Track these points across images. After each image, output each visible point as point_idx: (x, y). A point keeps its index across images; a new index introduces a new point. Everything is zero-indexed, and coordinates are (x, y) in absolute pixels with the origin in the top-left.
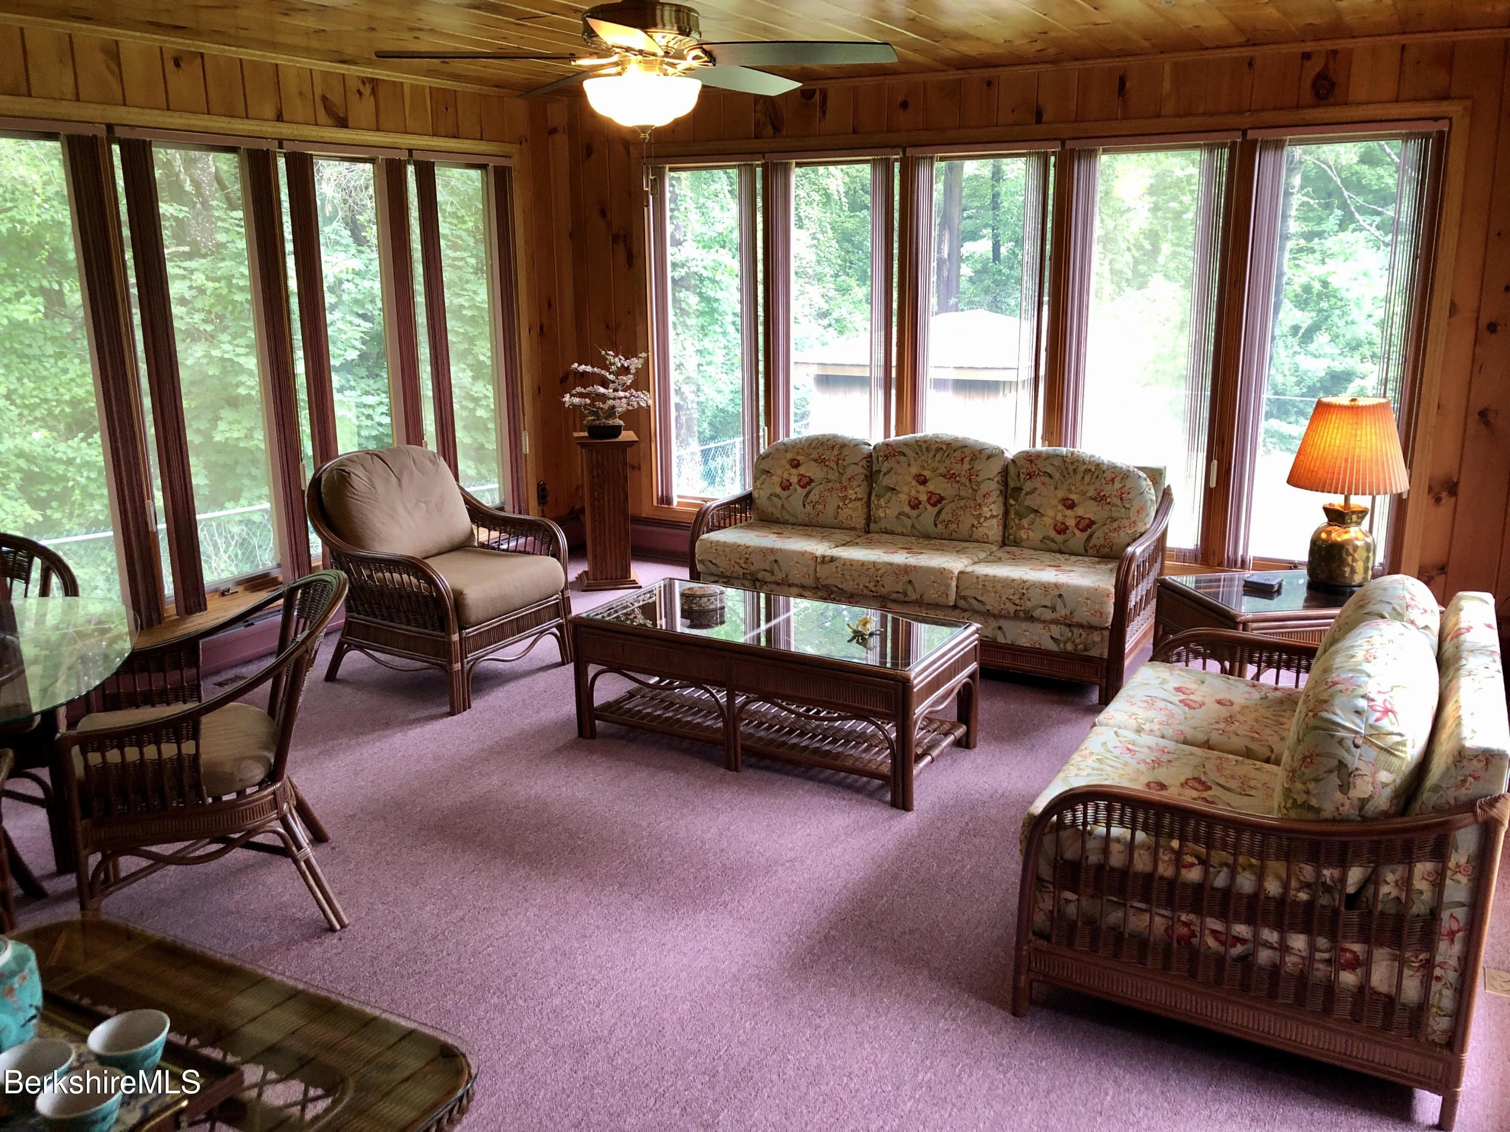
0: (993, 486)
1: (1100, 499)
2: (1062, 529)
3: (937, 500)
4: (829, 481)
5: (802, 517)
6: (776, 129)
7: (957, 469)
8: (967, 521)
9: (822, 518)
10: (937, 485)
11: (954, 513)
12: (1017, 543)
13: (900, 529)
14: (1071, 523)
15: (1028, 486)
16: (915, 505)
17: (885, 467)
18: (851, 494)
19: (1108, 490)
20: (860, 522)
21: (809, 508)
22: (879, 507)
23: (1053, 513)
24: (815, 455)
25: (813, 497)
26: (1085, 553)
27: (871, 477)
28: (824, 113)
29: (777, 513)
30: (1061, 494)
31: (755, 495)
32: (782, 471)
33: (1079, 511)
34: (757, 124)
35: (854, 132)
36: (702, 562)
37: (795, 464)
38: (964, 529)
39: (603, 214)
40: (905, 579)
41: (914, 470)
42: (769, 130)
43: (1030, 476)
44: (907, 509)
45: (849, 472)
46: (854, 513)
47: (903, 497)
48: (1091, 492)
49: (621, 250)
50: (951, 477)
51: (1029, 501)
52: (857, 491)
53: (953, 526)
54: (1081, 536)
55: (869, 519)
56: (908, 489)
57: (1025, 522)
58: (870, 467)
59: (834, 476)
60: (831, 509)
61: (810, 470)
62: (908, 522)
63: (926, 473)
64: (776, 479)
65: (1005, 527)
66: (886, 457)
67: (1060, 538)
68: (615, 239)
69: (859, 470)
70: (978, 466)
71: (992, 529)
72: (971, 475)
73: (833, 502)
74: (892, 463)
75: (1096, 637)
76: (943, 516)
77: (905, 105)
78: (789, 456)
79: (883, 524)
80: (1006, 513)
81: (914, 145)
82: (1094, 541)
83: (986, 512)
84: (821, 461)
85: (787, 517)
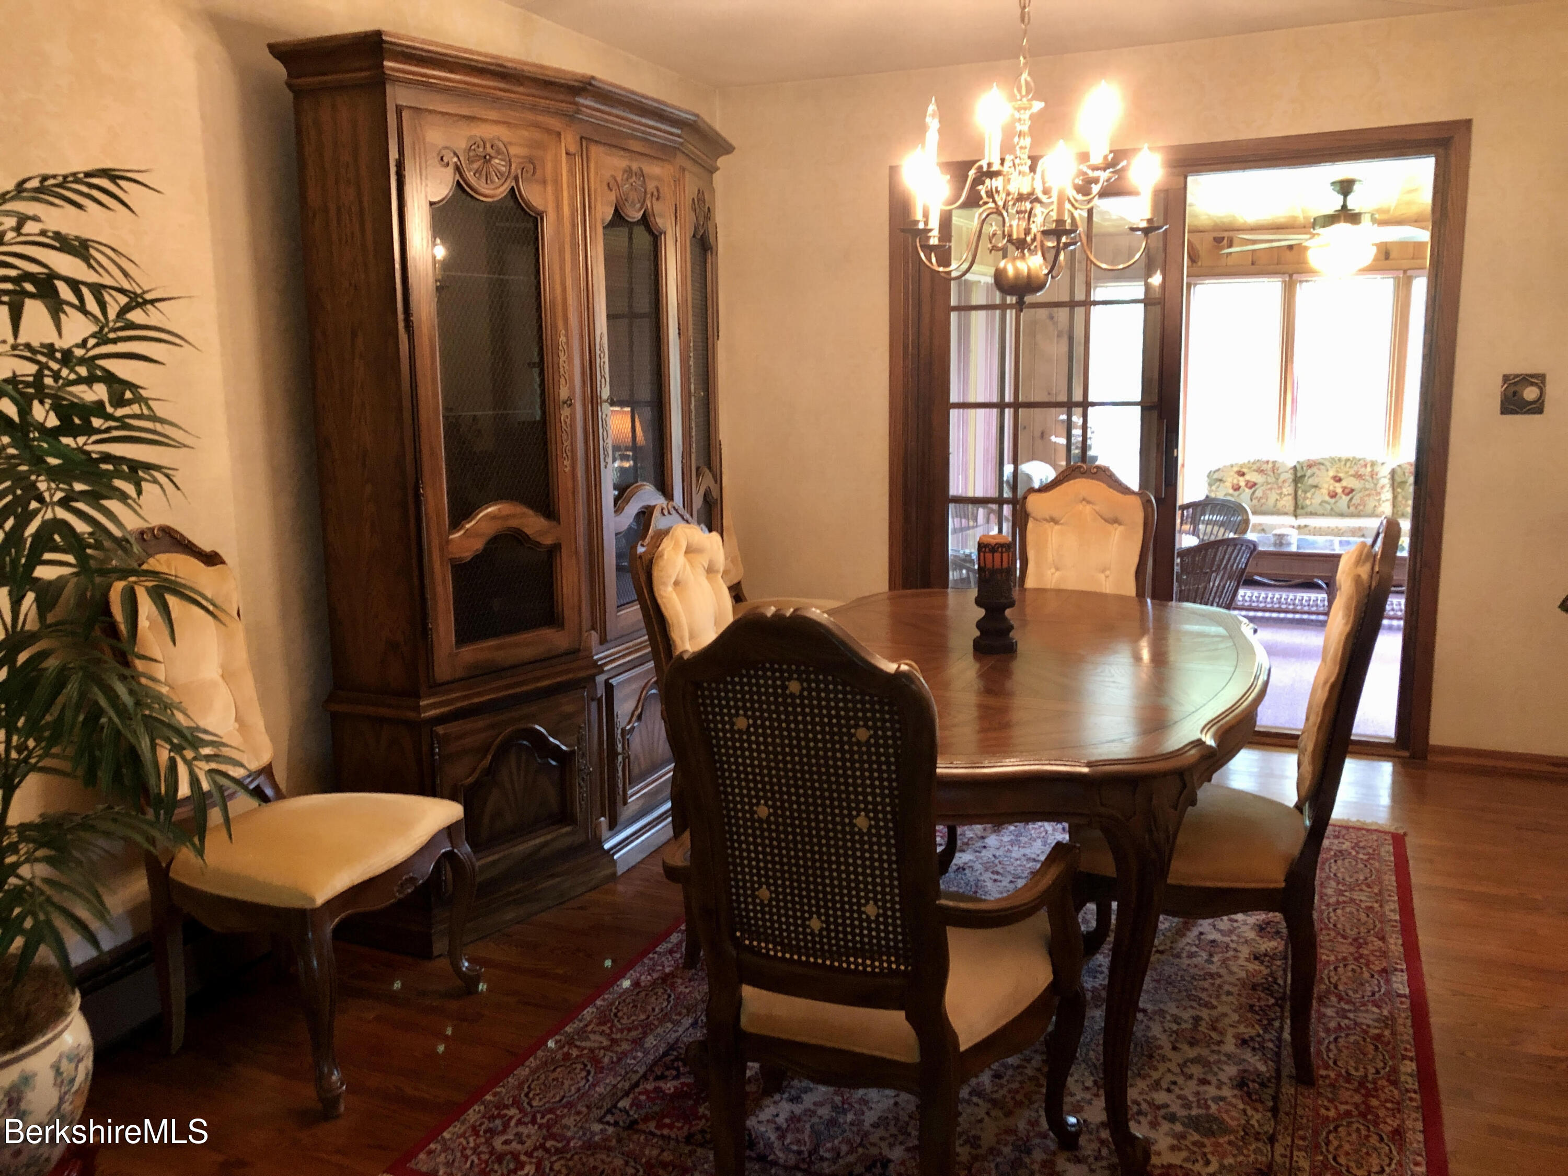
0: (1386, 481)
3: (1349, 492)
4: (1268, 483)
7: (1362, 471)
8: (1371, 503)
9: (1264, 508)
10: (1349, 482)
11: (1361, 499)
13: (1322, 512)
16: (1333, 495)
17: (1309, 472)
18: (1285, 491)
20: (1290, 506)
21: (1255, 502)
22: (1305, 499)
24: (1255, 467)
25: (1259, 493)
27: (1297, 480)
32: (1232, 479)
35: (1253, 263)
37: (1242, 475)
38: (1368, 509)
41: (1331, 473)
44: (1327, 498)
45: (1283, 477)
46: (1288, 503)
47: (1325, 491)
50: (1358, 476)
52: (1288, 489)
53: (1361, 508)
55: (1296, 506)
56: (1328, 485)
58: (1295, 474)
59: (1271, 479)
60: (1271, 501)
61: (1252, 477)
62: (1329, 506)
63: (1341, 475)
64: (1229, 484)
65: (1394, 506)
66: (1310, 466)
69: (1289, 476)
70: (1375, 471)
71: (1387, 508)
72: (1373, 475)
73: (1273, 497)
74: (1314, 469)
76: (1354, 501)
78: (1235, 469)
79: (1309, 509)
80: (1395, 497)
81: (1299, 272)
83: (1384, 497)
84: (1260, 471)
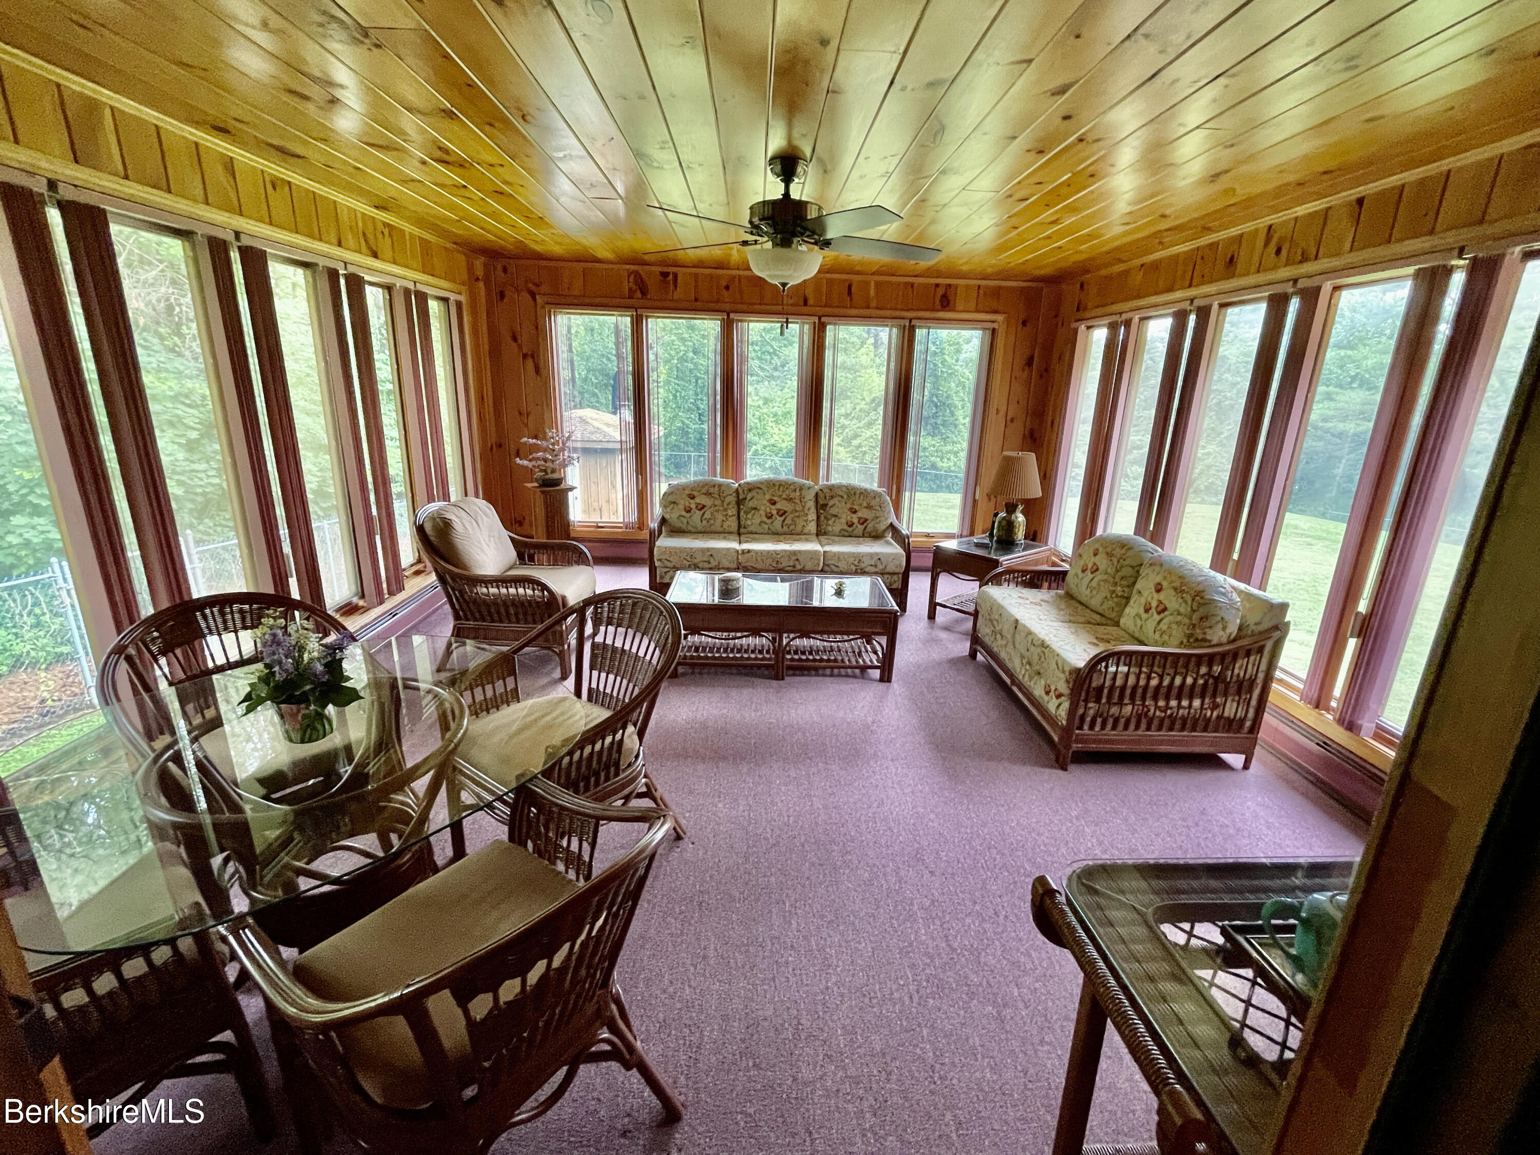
0: (811, 504)
1: (869, 507)
2: (851, 525)
3: (782, 513)
4: (715, 506)
5: (700, 527)
6: (644, 293)
7: (793, 495)
8: (799, 524)
9: (712, 529)
10: (782, 505)
11: (792, 520)
12: (825, 534)
13: (761, 531)
14: (855, 521)
15: (831, 503)
16: (769, 516)
17: (749, 495)
18: (730, 513)
19: (873, 503)
20: (734, 528)
21: (705, 522)
22: (746, 519)
23: (846, 516)
24: (704, 491)
25: (707, 516)
26: (863, 536)
27: (739, 502)
28: (676, 287)
29: (684, 527)
30: (849, 506)
31: (667, 516)
32: (684, 502)
33: (859, 514)
34: (630, 289)
35: (696, 300)
36: (660, 560)
37: (693, 497)
38: (799, 529)
39: (515, 339)
40: (794, 558)
41: (768, 497)
42: (639, 294)
43: (832, 497)
44: (765, 519)
45: (728, 499)
46: (732, 524)
47: (762, 513)
48: (865, 504)
49: (530, 363)
50: (790, 500)
51: (833, 511)
52: (732, 511)
53: (792, 527)
54: (861, 527)
55: (739, 527)
56: (764, 507)
57: (830, 522)
58: (737, 497)
59: (718, 502)
60: (718, 523)
61: (702, 500)
62: (766, 527)
63: (775, 498)
64: (681, 507)
65: (818, 526)
66: (750, 490)
67: (850, 529)
68: (525, 356)
69: (732, 499)
70: (804, 492)
71: (812, 527)
72: (801, 498)
73: (720, 517)
74: (754, 493)
75: (895, 578)
76: (786, 522)
77: (727, 288)
78: (687, 492)
79: (750, 529)
80: (818, 518)
81: (736, 312)
82: (868, 530)
83: (810, 518)
84: (708, 494)
85: (690, 528)
